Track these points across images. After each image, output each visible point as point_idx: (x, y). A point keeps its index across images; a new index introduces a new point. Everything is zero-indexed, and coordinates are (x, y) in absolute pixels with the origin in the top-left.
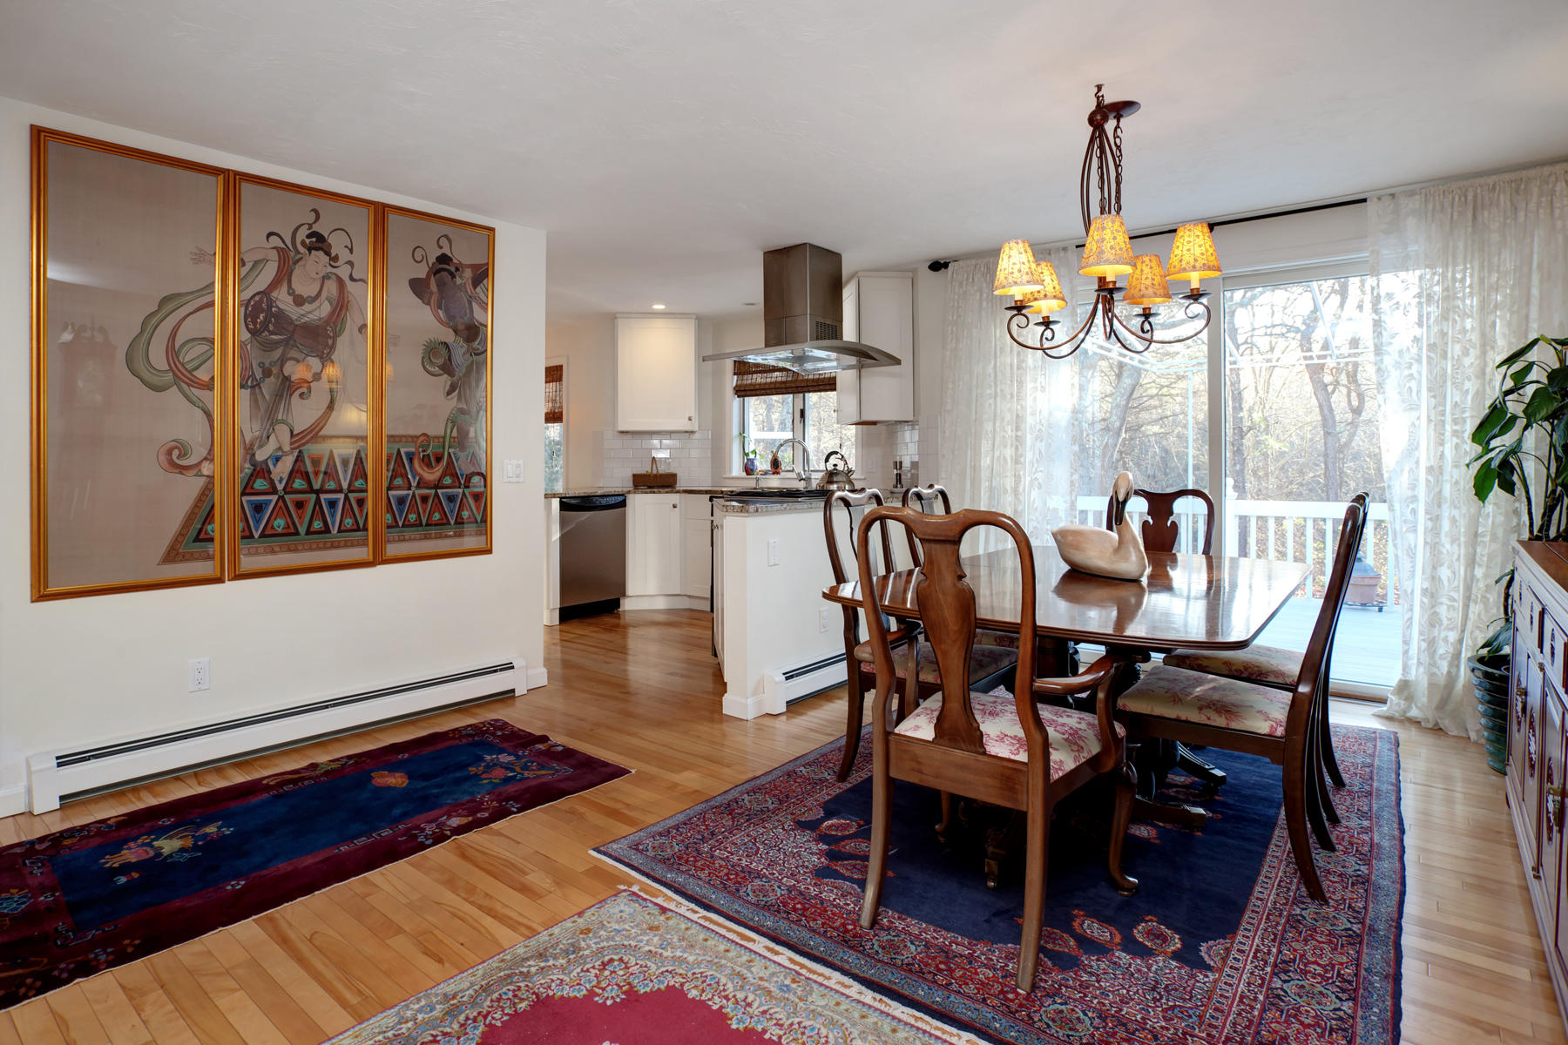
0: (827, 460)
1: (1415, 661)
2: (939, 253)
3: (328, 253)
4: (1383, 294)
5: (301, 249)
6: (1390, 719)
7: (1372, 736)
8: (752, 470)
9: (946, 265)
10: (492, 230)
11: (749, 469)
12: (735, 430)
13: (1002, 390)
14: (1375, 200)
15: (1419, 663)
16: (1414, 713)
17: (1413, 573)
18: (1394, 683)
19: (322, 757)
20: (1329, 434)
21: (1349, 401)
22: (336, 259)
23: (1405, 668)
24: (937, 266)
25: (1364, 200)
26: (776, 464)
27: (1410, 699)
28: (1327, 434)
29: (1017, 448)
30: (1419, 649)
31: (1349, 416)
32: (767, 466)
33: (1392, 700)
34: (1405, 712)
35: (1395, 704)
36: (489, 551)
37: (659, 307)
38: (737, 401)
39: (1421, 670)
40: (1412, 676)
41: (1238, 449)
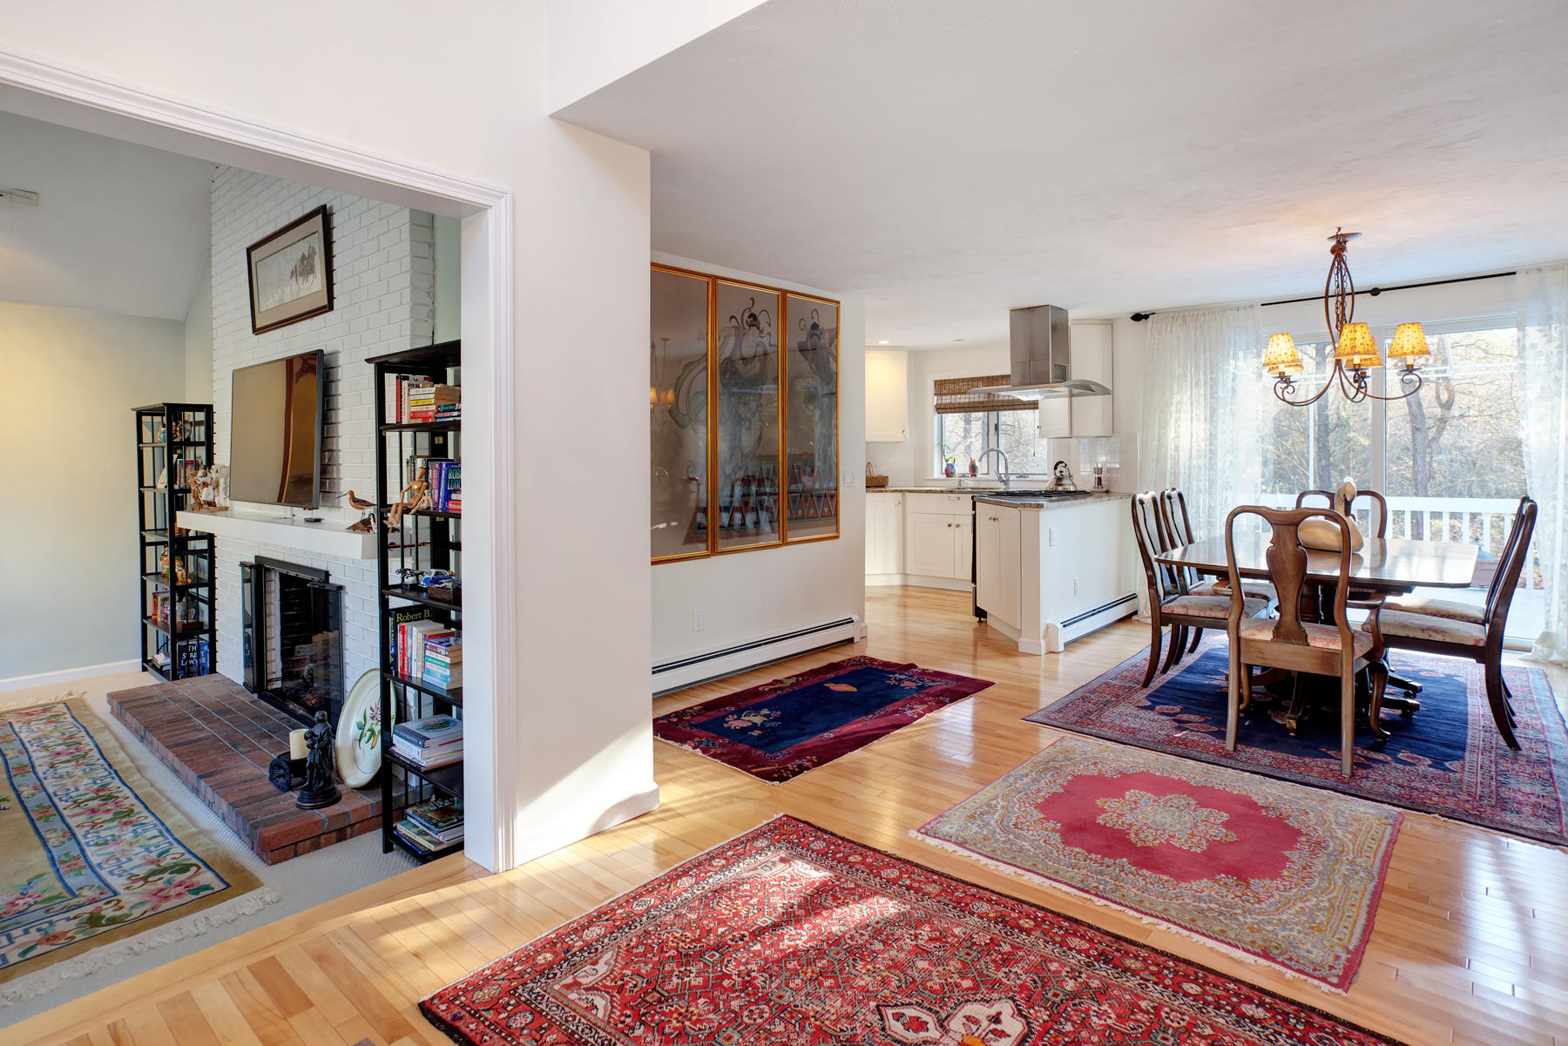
0: (1055, 468)
1: (1556, 619)
2: (1141, 308)
3: (758, 328)
4: (1528, 344)
5: (746, 327)
6: (1535, 662)
7: (1524, 671)
8: (953, 473)
9: (1146, 317)
10: (838, 302)
11: (949, 473)
12: (936, 442)
13: (1197, 415)
14: (1524, 274)
15: (1559, 619)
16: (1555, 657)
17: (1553, 553)
18: (1537, 635)
19: (782, 674)
20: (1418, 429)
21: (1438, 397)
22: (761, 332)
23: (1548, 623)
24: (1137, 317)
25: (1514, 273)
26: (973, 469)
27: (1552, 647)
28: (1415, 430)
29: (1210, 458)
30: (1559, 609)
31: (1438, 411)
32: (967, 470)
33: (1536, 648)
34: (1547, 657)
35: (1539, 650)
36: (837, 537)
37: (884, 342)
38: (936, 417)
39: (1561, 625)
40: (1553, 630)
41: (1324, 445)
